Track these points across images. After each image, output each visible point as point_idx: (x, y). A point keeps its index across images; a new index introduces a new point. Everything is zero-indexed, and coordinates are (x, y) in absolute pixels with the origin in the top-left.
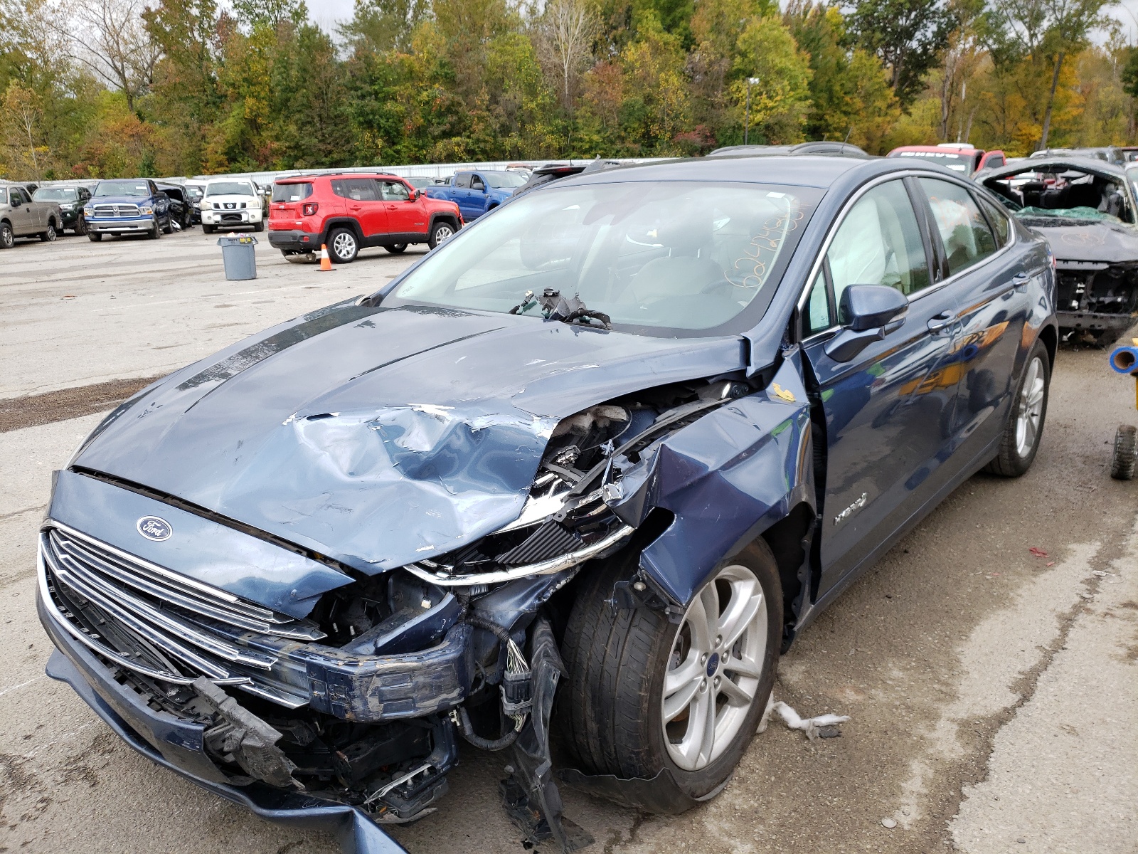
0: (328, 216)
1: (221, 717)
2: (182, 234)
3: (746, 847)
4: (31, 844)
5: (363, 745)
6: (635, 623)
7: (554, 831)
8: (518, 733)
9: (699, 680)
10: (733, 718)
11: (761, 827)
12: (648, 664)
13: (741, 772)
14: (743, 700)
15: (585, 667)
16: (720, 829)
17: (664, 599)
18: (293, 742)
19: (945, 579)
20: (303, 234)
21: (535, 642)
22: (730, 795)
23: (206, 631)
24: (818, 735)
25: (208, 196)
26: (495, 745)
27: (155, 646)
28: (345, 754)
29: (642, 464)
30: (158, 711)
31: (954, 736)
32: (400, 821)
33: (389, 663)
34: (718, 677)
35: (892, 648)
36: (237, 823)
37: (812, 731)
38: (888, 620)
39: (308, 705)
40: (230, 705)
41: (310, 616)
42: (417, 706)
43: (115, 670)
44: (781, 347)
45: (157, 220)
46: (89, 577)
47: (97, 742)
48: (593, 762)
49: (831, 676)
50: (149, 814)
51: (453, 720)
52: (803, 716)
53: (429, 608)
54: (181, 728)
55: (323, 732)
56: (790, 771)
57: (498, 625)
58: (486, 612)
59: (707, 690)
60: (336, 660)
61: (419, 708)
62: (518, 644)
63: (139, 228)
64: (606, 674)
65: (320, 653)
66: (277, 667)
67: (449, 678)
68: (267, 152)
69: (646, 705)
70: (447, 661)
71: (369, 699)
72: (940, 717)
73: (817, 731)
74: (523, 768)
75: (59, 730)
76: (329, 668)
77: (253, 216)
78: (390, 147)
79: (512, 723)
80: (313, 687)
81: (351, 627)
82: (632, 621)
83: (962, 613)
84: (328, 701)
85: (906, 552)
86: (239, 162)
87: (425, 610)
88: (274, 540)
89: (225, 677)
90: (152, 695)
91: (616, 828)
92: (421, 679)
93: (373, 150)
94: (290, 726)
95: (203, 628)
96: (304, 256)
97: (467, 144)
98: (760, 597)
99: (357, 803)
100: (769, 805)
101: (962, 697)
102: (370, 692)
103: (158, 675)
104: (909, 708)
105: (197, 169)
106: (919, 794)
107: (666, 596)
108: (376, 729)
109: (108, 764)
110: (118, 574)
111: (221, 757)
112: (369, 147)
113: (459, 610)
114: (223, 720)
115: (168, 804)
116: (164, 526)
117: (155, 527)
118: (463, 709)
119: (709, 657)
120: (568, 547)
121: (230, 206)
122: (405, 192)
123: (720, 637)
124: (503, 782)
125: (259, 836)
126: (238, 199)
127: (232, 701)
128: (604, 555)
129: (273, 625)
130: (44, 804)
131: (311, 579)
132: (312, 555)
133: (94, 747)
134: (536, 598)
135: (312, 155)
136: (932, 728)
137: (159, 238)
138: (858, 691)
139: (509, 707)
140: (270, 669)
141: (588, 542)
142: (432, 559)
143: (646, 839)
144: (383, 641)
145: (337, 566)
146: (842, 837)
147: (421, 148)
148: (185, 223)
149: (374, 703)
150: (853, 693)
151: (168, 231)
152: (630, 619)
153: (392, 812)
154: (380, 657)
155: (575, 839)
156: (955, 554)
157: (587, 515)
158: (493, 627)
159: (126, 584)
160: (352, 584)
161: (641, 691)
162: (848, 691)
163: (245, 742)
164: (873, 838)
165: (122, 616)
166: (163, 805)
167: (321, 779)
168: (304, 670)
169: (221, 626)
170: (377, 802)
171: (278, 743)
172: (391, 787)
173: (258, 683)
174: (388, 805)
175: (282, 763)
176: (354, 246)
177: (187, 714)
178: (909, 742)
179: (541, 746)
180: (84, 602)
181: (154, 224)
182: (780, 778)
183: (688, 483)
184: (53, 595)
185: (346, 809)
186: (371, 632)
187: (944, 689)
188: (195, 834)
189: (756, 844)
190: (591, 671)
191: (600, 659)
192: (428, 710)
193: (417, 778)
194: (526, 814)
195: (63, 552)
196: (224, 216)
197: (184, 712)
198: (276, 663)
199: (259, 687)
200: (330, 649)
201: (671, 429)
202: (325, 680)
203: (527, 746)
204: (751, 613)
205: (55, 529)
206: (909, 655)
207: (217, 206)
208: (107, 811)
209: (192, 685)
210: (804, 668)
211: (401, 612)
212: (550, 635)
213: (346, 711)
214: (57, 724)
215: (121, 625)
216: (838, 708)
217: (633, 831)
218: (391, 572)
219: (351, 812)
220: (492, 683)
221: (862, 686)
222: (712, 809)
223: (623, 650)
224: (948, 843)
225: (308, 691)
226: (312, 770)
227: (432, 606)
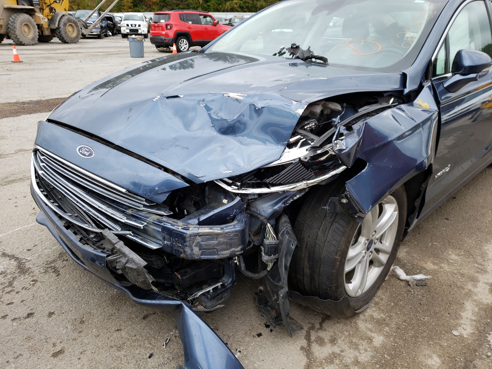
0: (177, 31)
1: (115, 250)
2: (112, 37)
3: (380, 338)
4: (25, 301)
5: (188, 270)
6: (336, 220)
7: (284, 322)
8: (269, 271)
9: (363, 252)
10: (375, 273)
11: (387, 328)
12: (342, 242)
13: (376, 299)
14: (380, 264)
15: (306, 240)
16: (367, 327)
17: (357, 208)
18: (153, 266)
19: (476, 213)
20: (166, 38)
21: (280, 226)
22: (371, 310)
23: (110, 206)
24: (415, 284)
25: (124, 20)
26: (256, 276)
27: (84, 212)
28: (179, 274)
29: (354, 132)
30: (84, 244)
31: (488, 291)
32: (206, 310)
33: (205, 230)
34: (371, 252)
35: (451, 244)
36: (124, 300)
37: (412, 282)
38: (448, 230)
39: (161, 248)
40: (120, 245)
41: (164, 202)
42: (219, 253)
43: (64, 222)
44: (421, 81)
45: (101, 30)
46: (54, 175)
47: (61, 255)
48: (305, 288)
49: (420, 255)
50: (83, 292)
51: (235, 262)
52: (407, 274)
53: (226, 204)
54: (95, 255)
55: (168, 262)
56: (401, 301)
57: (262, 216)
58: (256, 208)
59: (366, 257)
60: (178, 226)
61: (220, 254)
62: (272, 226)
63: (94, 33)
64: (317, 245)
65: (169, 222)
66: (146, 227)
67: (237, 240)
68: (151, 3)
69: (338, 263)
70: (236, 231)
71: (194, 248)
72: (479, 281)
73: (415, 282)
74: (269, 288)
75: (44, 248)
76: (173, 230)
77: (143, 31)
78: (205, 4)
79: (265, 266)
80: (164, 239)
81: (185, 210)
82: (334, 219)
83: (487, 230)
84: (172, 247)
85: (454, 198)
86: (138, 7)
87: (224, 204)
88: (146, 161)
89: (119, 230)
90: (82, 236)
91: (312, 322)
92: (222, 240)
93: (198, 5)
94: (152, 258)
95: (109, 205)
96: (165, 49)
97: (240, 4)
98: (397, 213)
99: (184, 299)
100: (391, 317)
101: (490, 272)
102: (194, 244)
103: (85, 226)
104: (463, 275)
105: (120, 9)
106: (471, 320)
107: (358, 207)
108: (195, 263)
109: (65, 266)
110: (68, 174)
111: (115, 271)
112: (196, 3)
113: (243, 205)
114: (117, 252)
115: (92, 288)
116: (90, 150)
117: (86, 151)
118: (241, 257)
119: (369, 241)
120: (305, 177)
121: (134, 25)
122: (212, 21)
123: (375, 231)
124: (256, 293)
125: (134, 308)
126: (137, 23)
127: (121, 243)
128: (324, 183)
129: (145, 206)
130: (34, 282)
131: (166, 183)
132: (166, 170)
133: (59, 257)
134: (283, 203)
135: (171, 5)
136: (475, 286)
137: (102, 38)
138: (435, 264)
139: (265, 258)
140: (142, 228)
141: (317, 175)
142: (229, 178)
143: (327, 329)
144: (203, 218)
145: (180, 178)
146: (431, 338)
147: (219, 5)
148: (114, 33)
149: (196, 250)
150: (432, 265)
151: (106, 36)
152: (333, 218)
153: (202, 305)
154: (201, 226)
155: (294, 327)
156: (480, 201)
157: (318, 160)
158: (259, 216)
159: (71, 180)
160: (188, 187)
161: (336, 256)
162: (429, 263)
163: (127, 265)
164: (447, 340)
165: (69, 195)
166: (90, 288)
167: (166, 285)
168: (160, 230)
169: (118, 204)
170: (194, 299)
171: (145, 267)
172: (201, 293)
173: (135, 234)
174: (199, 301)
175: (146, 278)
176: (188, 45)
177: (99, 247)
178: (464, 292)
179: (282, 280)
180: (52, 187)
181: (100, 32)
182: (396, 304)
183: (377, 146)
184: (38, 183)
185: (179, 302)
186: (196, 213)
187: (480, 267)
188: (104, 304)
189: (385, 337)
190: (309, 243)
191: (315, 237)
192: (225, 256)
193: (215, 289)
194: (268, 311)
195: (42, 162)
196: (131, 30)
197: (97, 246)
198: (145, 225)
199: (137, 237)
200: (174, 220)
201: (368, 116)
202: (171, 236)
203: (274, 279)
204: (391, 220)
205: (38, 150)
206: (460, 248)
207: (128, 25)
208: (63, 289)
209: (101, 233)
210: (405, 250)
211: (212, 205)
212: (289, 223)
213: (181, 253)
214: (43, 245)
215: (68, 200)
216: (424, 272)
217: (321, 324)
218: (208, 183)
219: (181, 305)
220: (257, 245)
221: (436, 261)
222: (361, 316)
223: (328, 234)
224: (488, 346)
225: (161, 241)
226: (162, 281)
227: (228, 202)
